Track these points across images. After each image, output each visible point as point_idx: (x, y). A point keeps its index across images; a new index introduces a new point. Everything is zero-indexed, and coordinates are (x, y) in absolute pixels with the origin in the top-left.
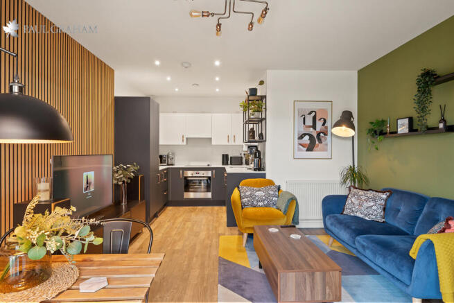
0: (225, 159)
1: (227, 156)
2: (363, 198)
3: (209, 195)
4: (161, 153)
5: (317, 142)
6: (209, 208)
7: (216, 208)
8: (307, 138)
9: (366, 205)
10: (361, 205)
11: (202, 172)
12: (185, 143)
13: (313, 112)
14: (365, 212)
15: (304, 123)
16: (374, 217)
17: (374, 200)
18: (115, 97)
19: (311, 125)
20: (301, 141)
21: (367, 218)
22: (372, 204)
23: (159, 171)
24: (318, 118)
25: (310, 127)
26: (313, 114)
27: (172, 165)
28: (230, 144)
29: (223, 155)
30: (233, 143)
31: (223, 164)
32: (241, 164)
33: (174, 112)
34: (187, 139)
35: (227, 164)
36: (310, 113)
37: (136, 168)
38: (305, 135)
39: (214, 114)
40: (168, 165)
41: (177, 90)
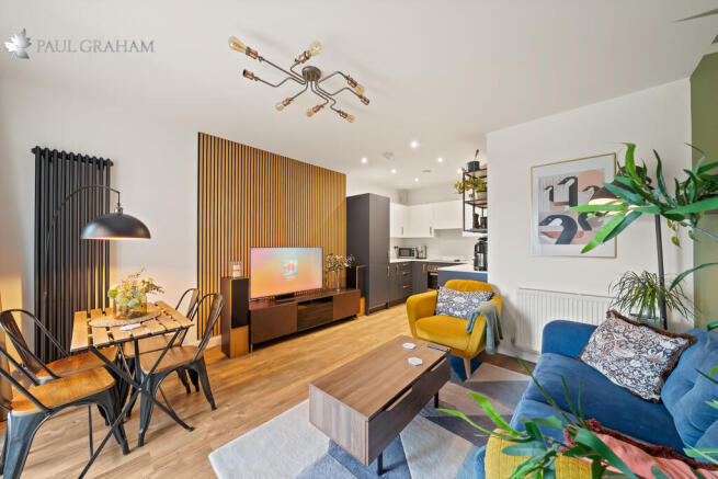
2: (618, 337)
5: (580, 229)
8: (558, 222)
9: (617, 352)
10: (606, 351)
12: (433, 235)
13: (568, 179)
14: (614, 368)
15: (552, 198)
16: (629, 383)
17: (639, 347)
18: (348, 198)
19: (567, 199)
20: (546, 228)
21: (614, 380)
22: (631, 355)
24: (580, 188)
25: (565, 204)
26: (571, 182)
36: (564, 182)
37: (351, 260)
38: (553, 217)
41: (417, 180)
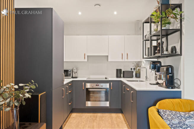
0: (119, 73)
1: (121, 70)
3: (107, 104)
4: (65, 68)
6: (107, 115)
7: (114, 115)
11: (102, 84)
12: (86, 60)
23: (63, 85)
27: (76, 78)
28: (123, 60)
29: (117, 70)
30: (126, 60)
31: (117, 77)
32: (132, 77)
33: (77, 35)
34: (88, 56)
35: (120, 77)
37: (33, 87)
39: (110, 36)
40: (73, 77)
